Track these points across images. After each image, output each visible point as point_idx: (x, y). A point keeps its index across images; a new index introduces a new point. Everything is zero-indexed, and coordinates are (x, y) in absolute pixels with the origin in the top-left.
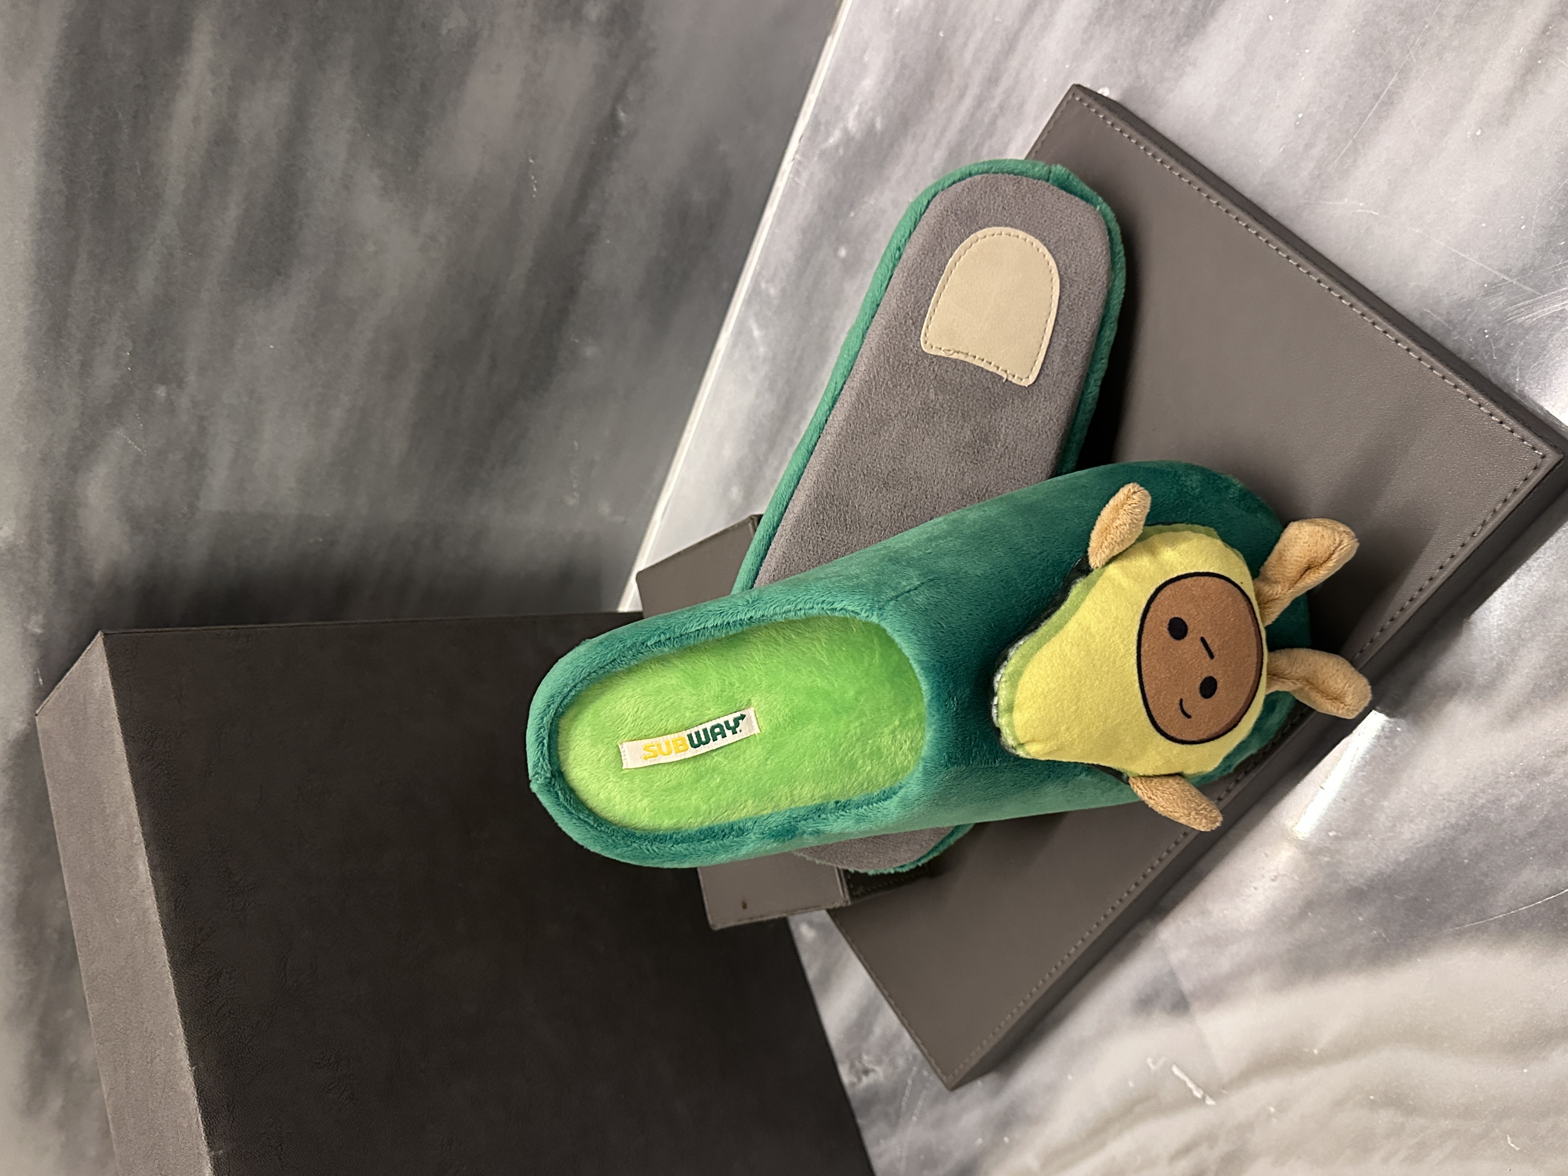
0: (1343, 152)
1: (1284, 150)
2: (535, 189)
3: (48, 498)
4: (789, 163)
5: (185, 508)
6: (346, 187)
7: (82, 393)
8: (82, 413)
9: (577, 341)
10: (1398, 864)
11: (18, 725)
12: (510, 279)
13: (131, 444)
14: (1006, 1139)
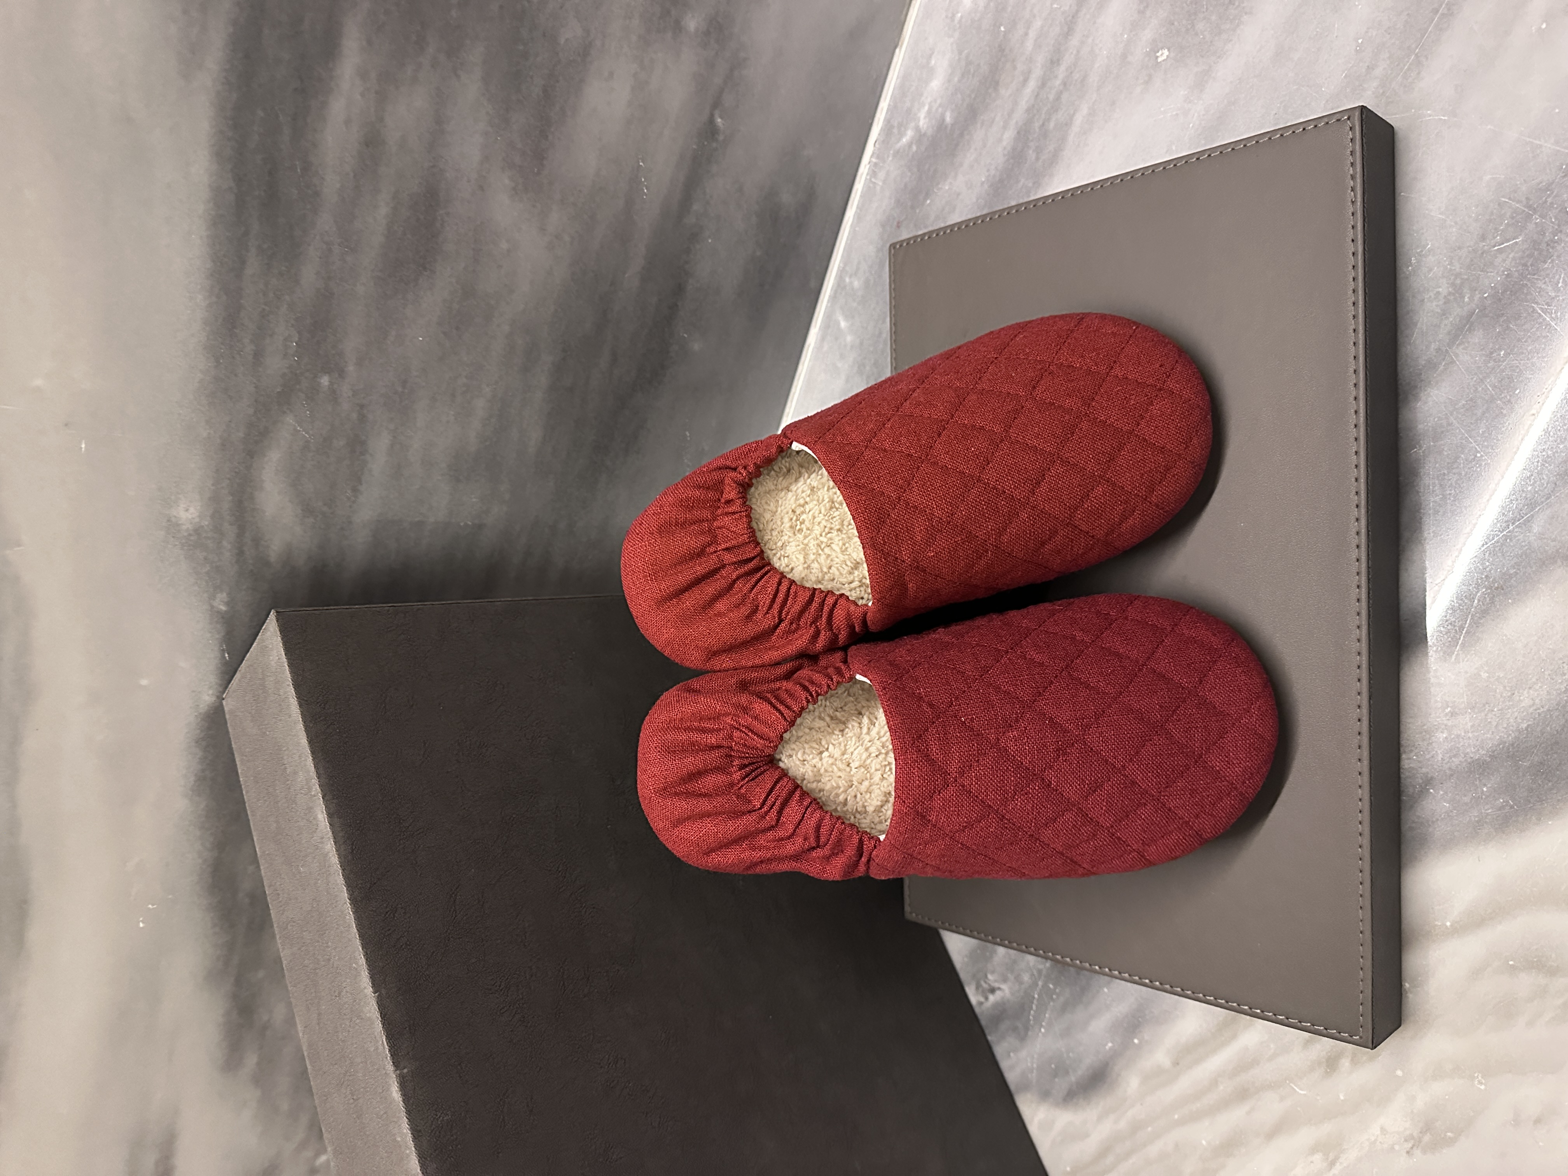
0: (1406, 67)
1: (1346, 75)
2: (646, 191)
3: (228, 481)
4: (865, 166)
5: (349, 491)
6: (481, 188)
7: (255, 381)
8: (256, 401)
9: (686, 335)
10: (1520, 732)
11: (208, 698)
12: (626, 276)
13: (300, 431)
14: (1136, 1041)
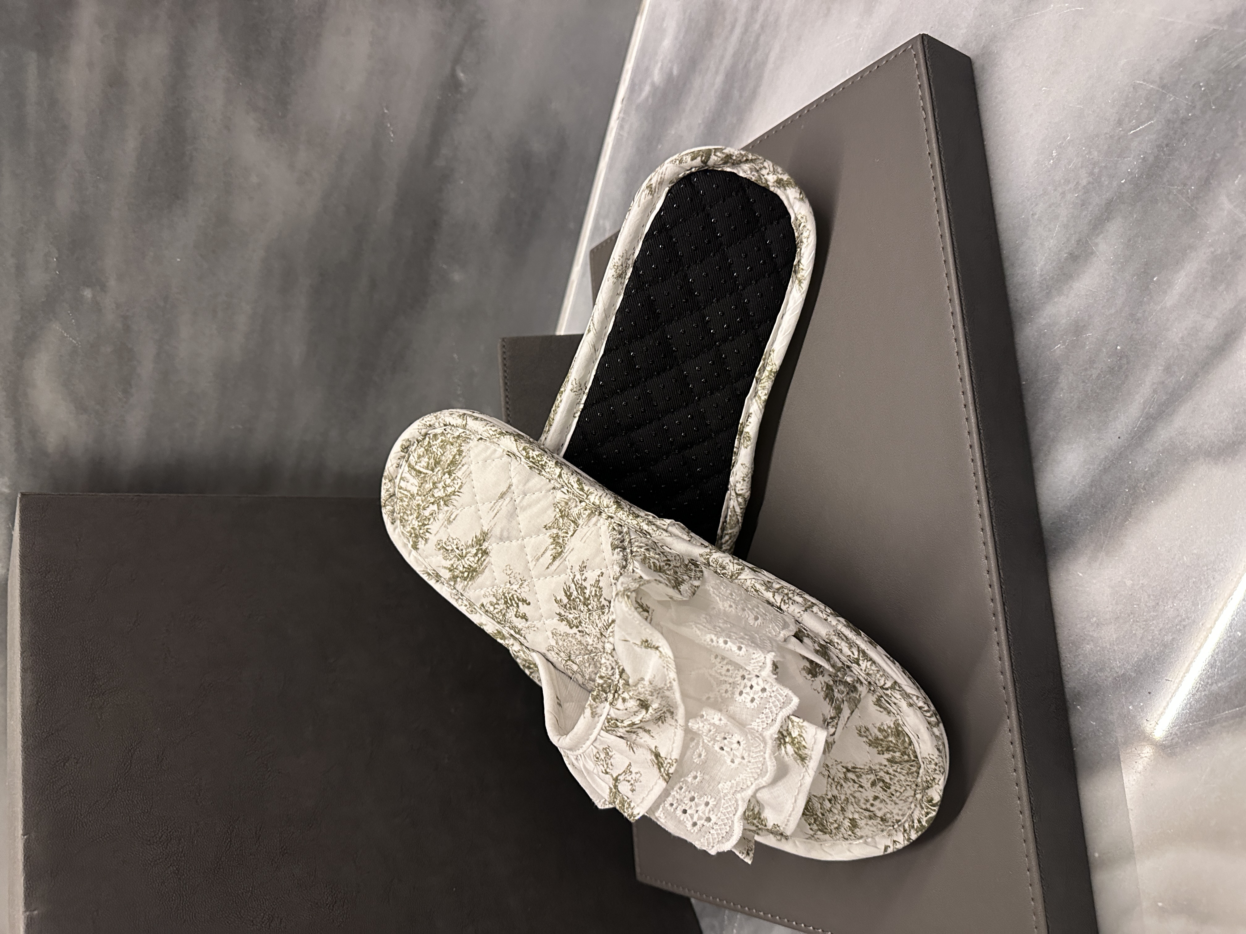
2: (392, 135)
4: (614, 122)
6: (227, 128)
7: (19, 291)
8: (22, 309)
9: (445, 266)
13: (67, 337)
